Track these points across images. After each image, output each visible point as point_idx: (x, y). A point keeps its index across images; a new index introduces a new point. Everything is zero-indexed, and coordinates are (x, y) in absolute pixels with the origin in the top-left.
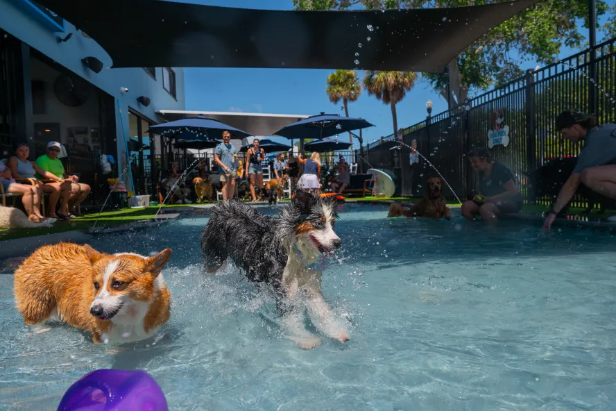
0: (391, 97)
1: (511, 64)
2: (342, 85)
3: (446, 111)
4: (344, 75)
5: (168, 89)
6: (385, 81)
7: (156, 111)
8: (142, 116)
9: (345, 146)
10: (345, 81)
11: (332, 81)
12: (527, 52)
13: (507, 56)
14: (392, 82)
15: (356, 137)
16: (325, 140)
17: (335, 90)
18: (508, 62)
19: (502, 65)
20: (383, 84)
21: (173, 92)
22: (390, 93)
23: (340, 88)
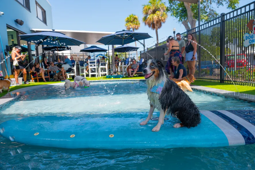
0: (155, 26)
1: (212, 10)
2: (132, 22)
3: (186, 32)
4: (133, 17)
5: (41, 19)
6: (153, 19)
7: (31, 29)
8: (19, 31)
9: (135, 49)
10: (133, 20)
11: (127, 20)
12: (220, 4)
13: (211, 6)
14: (156, 19)
15: (142, 44)
16: (125, 46)
17: (129, 25)
18: (211, 9)
19: (208, 11)
20: (152, 20)
21: (45, 21)
22: (155, 25)
23: (131, 24)
